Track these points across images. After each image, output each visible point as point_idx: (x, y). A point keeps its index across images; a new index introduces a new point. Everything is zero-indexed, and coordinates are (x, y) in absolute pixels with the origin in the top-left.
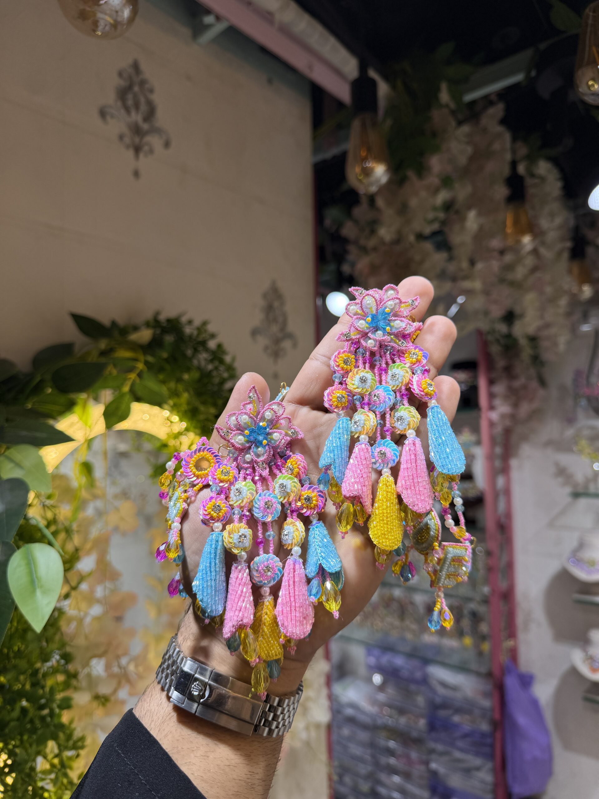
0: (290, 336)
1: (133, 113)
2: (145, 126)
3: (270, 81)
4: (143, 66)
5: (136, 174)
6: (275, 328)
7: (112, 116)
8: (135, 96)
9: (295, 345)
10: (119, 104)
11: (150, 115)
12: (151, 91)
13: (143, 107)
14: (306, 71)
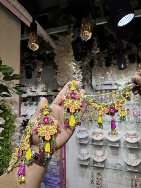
3: (10, 18)
9: (13, 85)
14: (20, 17)
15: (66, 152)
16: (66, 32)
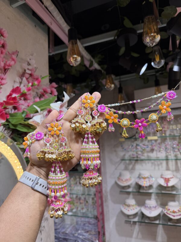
3: (35, 26)
14: (49, 24)
15: (104, 204)
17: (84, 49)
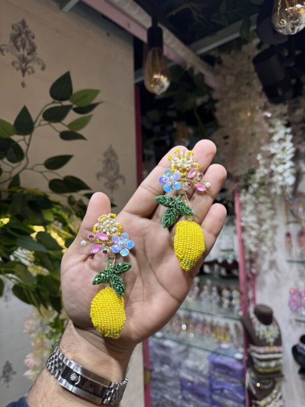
0: (122, 177)
1: (21, 50)
2: (29, 58)
4: (28, 23)
5: (23, 85)
6: (112, 173)
7: (7, 52)
8: (22, 39)
9: (124, 182)
10: (12, 43)
11: (33, 50)
12: (33, 38)
13: (28, 46)
14: (126, 27)
16: (238, 39)
17: (198, 59)
